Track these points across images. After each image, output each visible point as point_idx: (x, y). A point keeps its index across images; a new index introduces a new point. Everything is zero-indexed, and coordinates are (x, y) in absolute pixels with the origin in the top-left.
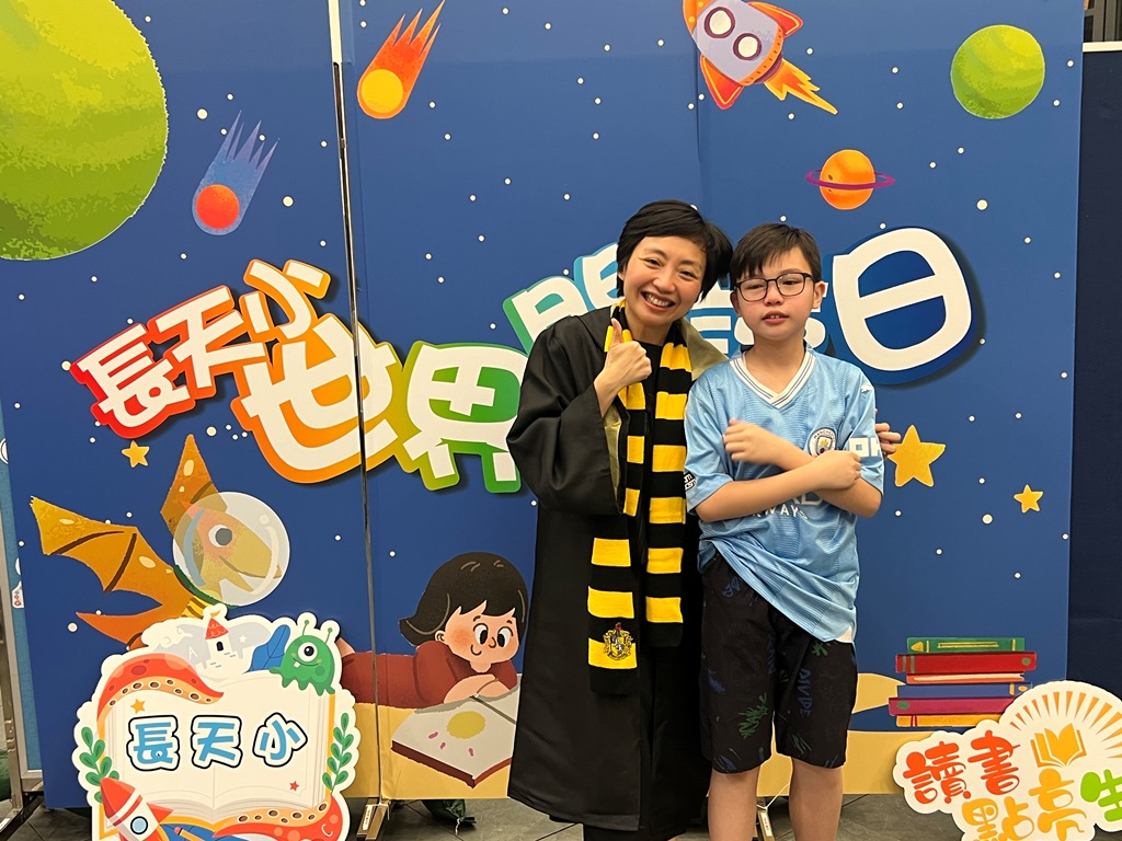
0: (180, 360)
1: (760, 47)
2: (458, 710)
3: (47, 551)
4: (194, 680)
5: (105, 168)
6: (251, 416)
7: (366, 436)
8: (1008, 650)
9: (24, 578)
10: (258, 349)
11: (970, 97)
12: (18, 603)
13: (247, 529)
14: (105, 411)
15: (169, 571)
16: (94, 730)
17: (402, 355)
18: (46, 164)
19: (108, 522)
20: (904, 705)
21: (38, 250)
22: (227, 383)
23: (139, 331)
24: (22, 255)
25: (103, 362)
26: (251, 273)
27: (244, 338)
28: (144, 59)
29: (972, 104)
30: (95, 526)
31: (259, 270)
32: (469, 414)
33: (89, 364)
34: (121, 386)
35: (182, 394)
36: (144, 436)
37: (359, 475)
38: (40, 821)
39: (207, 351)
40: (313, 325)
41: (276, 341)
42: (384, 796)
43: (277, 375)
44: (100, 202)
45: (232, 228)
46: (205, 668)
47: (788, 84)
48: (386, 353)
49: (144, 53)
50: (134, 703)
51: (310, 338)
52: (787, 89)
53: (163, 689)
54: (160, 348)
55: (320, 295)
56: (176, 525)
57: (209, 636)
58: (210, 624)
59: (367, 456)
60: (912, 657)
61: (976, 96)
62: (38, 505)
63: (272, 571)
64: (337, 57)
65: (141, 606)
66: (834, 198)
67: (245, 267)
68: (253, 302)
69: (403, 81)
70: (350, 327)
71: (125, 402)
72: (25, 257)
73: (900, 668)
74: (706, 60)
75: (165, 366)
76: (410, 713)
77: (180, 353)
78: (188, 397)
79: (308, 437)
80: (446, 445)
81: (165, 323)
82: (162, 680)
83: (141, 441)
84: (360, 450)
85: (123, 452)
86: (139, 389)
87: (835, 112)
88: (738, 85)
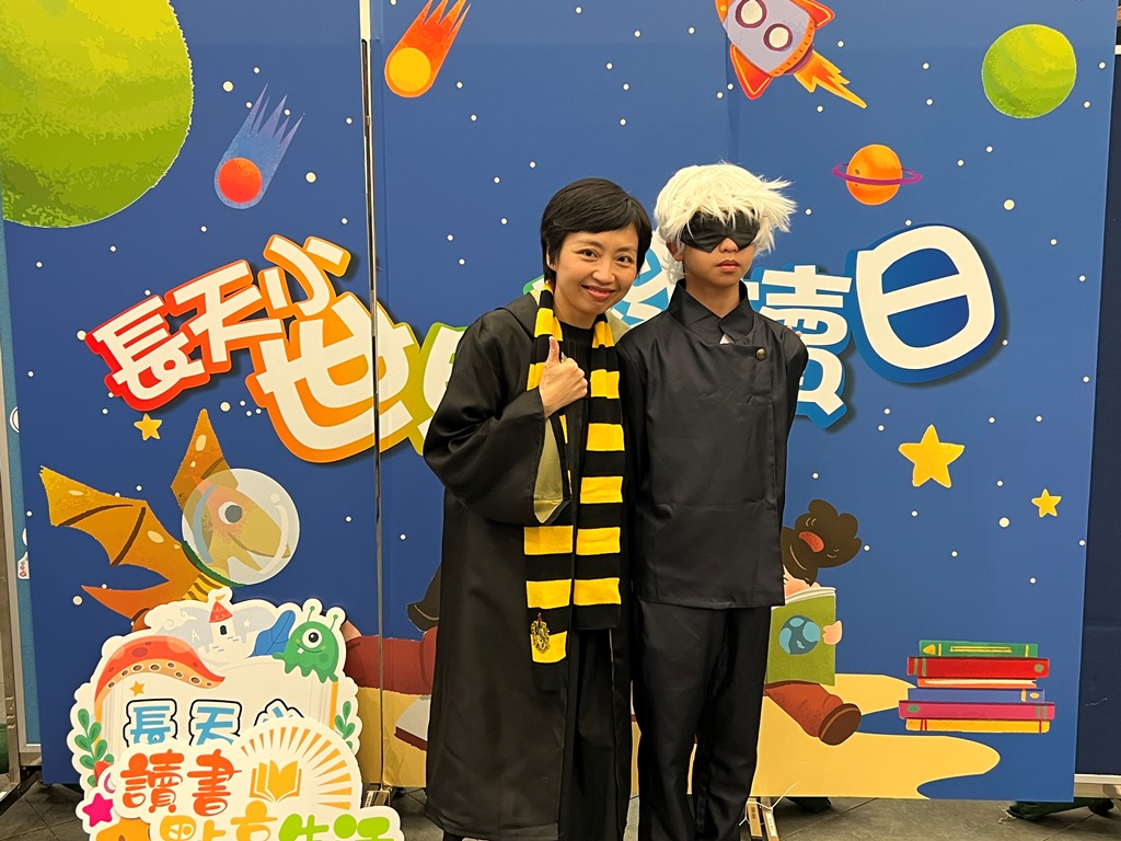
0: (196, 334)
1: (790, 38)
3: (55, 522)
4: (196, 664)
5: (129, 137)
6: (266, 392)
7: (380, 417)
8: (1021, 656)
9: (29, 548)
10: (275, 326)
11: (1001, 96)
12: (24, 574)
13: (257, 507)
14: (119, 382)
15: (177, 547)
16: (91, 712)
17: (420, 337)
18: (69, 132)
19: (117, 495)
20: (914, 709)
21: (58, 217)
22: (243, 357)
23: (156, 302)
24: (41, 222)
25: (118, 333)
26: (271, 248)
27: (261, 314)
28: (171, 29)
29: (1001, 103)
30: (104, 498)
31: (279, 246)
33: (104, 334)
34: (136, 358)
35: (197, 368)
36: (157, 409)
37: (372, 456)
38: (38, 797)
39: (224, 326)
40: (332, 303)
41: (294, 318)
42: (386, 782)
43: (293, 353)
44: (122, 171)
45: (253, 202)
46: (208, 651)
47: (819, 78)
48: (404, 334)
49: (172, 23)
50: (133, 685)
51: (328, 316)
52: (816, 81)
53: (164, 672)
54: (176, 320)
55: (340, 273)
56: (186, 499)
57: (213, 619)
58: (215, 608)
59: (381, 437)
60: (924, 660)
61: (1007, 94)
62: (47, 475)
63: (281, 551)
64: (366, 34)
65: (147, 582)
66: (860, 193)
67: (265, 241)
68: (272, 278)
69: (431, 60)
70: (368, 307)
71: (140, 375)
72: (44, 224)
73: (911, 671)
74: (736, 49)
75: (181, 339)
76: (414, 699)
77: (196, 326)
78: (202, 370)
79: (322, 416)
81: (182, 295)
82: (162, 663)
83: (154, 415)
84: (373, 431)
85: (136, 424)
86: (154, 361)
87: (864, 106)
88: (767, 75)
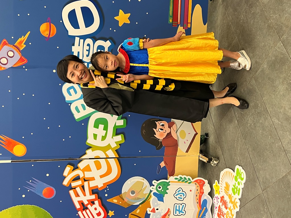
0: (88, 203)
1: (11, 51)
2: (179, 136)
4: (165, 215)
6: (103, 185)
7: (110, 157)
10: (86, 184)
13: (131, 187)
15: (141, 206)
17: (90, 147)
20: (185, 25)
22: (94, 191)
23: (80, 213)
26: (66, 185)
27: (83, 187)
28: (8, 211)
31: (65, 183)
32: (106, 131)
35: (96, 202)
36: (106, 211)
37: (120, 159)
39: (86, 196)
40: (80, 170)
41: (84, 179)
42: (198, 155)
43: (93, 179)
45: (54, 189)
46: (162, 213)
47: (22, 44)
48: (88, 152)
51: (83, 171)
54: (84, 208)
55: (73, 168)
56: (129, 204)
57: (155, 212)
58: (152, 212)
59: (115, 157)
60: (173, 22)
63: (142, 181)
64: (10, 161)
66: (53, 34)
67: (64, 186)
68: (74, 184)
69: (17, 145)
70: (82, 160)
71: (98, 216)
73: (176, 26)
74: (14, 65)
75: (89, 206)
76: (179, 148)
77: (86, 203)
79: (109, 171)
80: (113, 137)
81: (78, 206)
83: (108, 212)
84: (113, 159)
85: (110, 217)
86: (95, 213)
87: (29, 32)
88: (21, 57)
